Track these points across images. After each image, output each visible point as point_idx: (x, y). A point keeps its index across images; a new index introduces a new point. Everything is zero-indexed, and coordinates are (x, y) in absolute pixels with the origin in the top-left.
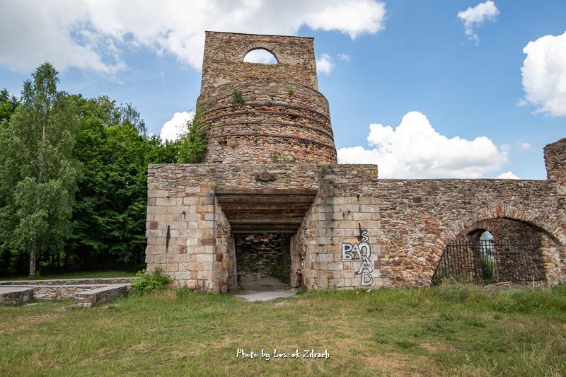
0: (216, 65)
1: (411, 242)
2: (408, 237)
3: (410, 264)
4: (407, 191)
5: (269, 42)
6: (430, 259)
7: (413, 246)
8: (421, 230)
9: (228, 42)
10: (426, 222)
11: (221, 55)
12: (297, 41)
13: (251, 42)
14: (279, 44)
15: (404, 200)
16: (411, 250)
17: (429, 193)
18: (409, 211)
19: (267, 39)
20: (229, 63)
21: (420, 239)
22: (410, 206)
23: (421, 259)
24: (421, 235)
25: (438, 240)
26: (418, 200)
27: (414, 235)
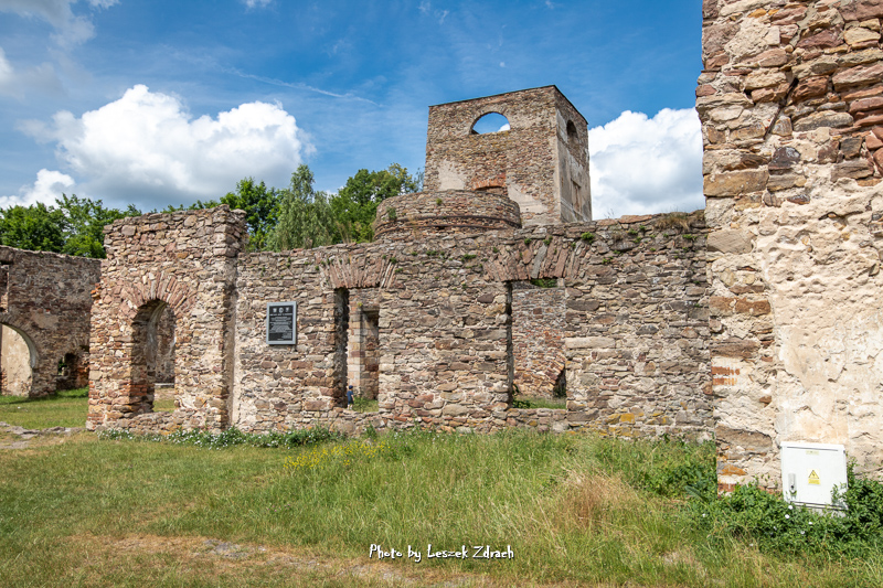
0: (439, 145)
1: (530, 355)
2: (527, 350)
3: (528, 377)
4: (528, 303)
5: (499, 103)
6: (549, 373)
7: (532, 359)
8: (541, 344)
9: (452, 114)
10: (547, 334)
11: (445, 132)
12: (533, 94)
13: (478, 108)
14: (511, 102)
15: (524, 312)
16: (530, 364)
17: (551, 304)
18: (528, 323)
19: (497, 100)
20: (454, 140)
21: (540, 352)
22: (530, 318)
23: (541, 373)
24: (540, 348)
25: (559, 353)
26: (538, 311)
27: (533, 349)
